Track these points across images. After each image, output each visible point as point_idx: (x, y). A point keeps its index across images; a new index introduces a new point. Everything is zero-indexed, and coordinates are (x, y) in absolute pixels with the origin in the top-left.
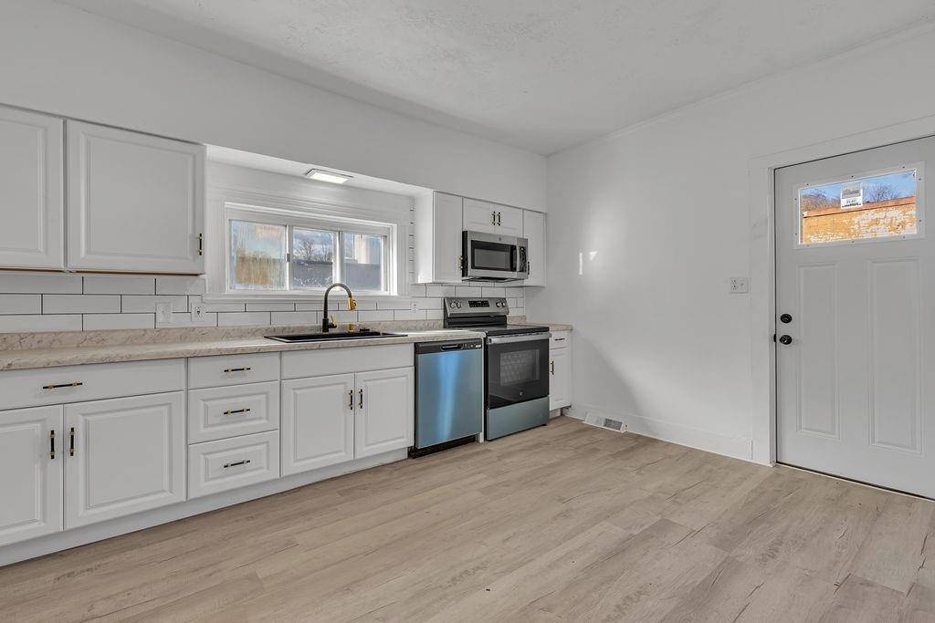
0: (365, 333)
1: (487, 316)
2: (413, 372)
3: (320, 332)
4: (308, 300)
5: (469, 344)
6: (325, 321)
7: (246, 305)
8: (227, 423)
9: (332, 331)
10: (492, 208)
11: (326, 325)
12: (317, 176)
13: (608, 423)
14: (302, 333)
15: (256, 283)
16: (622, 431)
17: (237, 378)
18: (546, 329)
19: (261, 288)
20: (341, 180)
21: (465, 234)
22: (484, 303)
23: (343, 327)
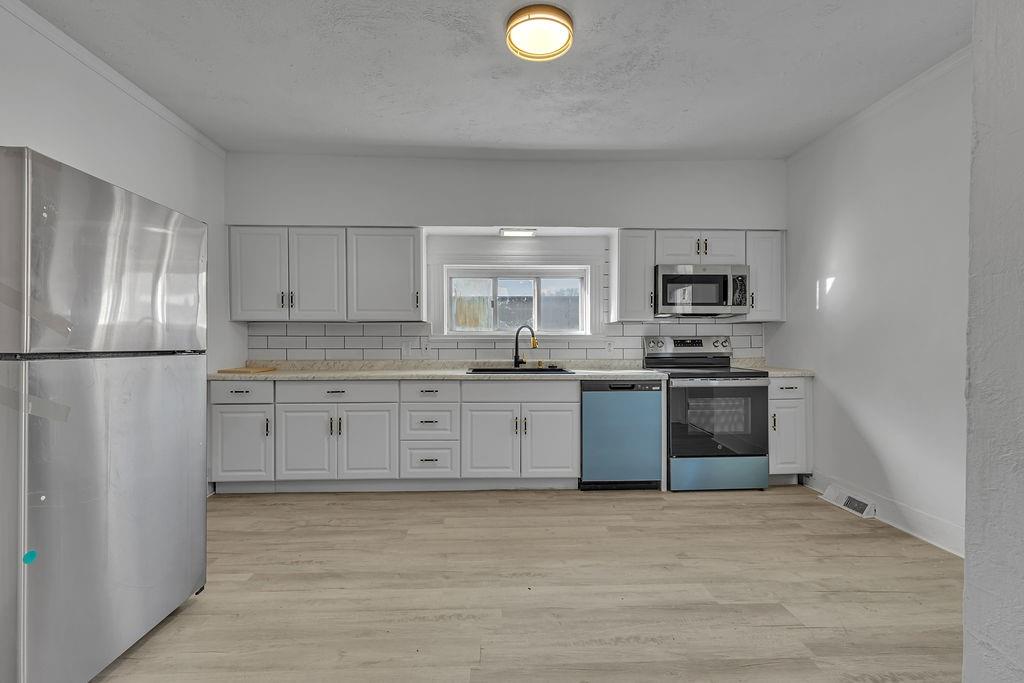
0: (553, 369)
1: (704, 356)
2: (579, 408)
3: (513, 367)
4: (504, 340)
5: (642, 385)
6: (517, 357)
7: (458, 343)
8: (423, 429)
9: (522, 366)
10: (696, 235)
11: (518, 362)
12: (507, 234)
13: (851, 502)
14: (499, 367)
15: (470, 326)
16: (865, 516)
17: (428, 397)
18: (765, 375)
19: (473, 329)
20: (530, 234)
21: (656, 268)
22: (697, 343)
23: (534, 363)
